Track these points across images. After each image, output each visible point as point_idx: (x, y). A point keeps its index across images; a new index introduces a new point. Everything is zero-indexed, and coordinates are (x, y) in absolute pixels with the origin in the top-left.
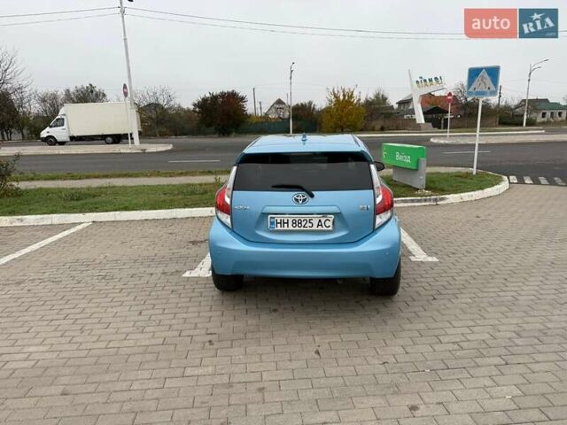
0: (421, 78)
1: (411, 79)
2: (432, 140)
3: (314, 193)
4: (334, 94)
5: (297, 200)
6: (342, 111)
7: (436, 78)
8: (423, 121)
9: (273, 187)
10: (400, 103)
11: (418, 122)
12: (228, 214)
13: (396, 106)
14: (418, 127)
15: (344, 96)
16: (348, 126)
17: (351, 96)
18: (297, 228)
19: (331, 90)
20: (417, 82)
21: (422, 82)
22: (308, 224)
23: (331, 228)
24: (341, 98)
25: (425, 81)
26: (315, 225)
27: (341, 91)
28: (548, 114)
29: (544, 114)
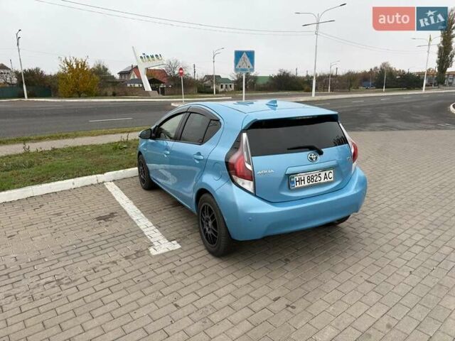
0: (144, 54)
1: (135, 54)
2: (173, 104)
3: (323, 150)
4: (67, 63)
5: (311, 158)
6: (78, 78)
7: (156, 55)
8: (150, 90)
9: (288, 149)
10: (121, 74)
11: (146, 90)
12: (252, 180)
13: (117, 77)
14: (147, 94)
15: (77, 65)
16: (85, 92)
17: (83, 66)
18: (311, 183)
19: (63, 59)
20: (141, 57)
21: (144, 57)
22: (319, 179)
23: (332, 179)
24: (75, 66)
25: (148, 57)
26: (323, 178)
27: (73, 61)
28: (224, 86)
29: (222, 86)
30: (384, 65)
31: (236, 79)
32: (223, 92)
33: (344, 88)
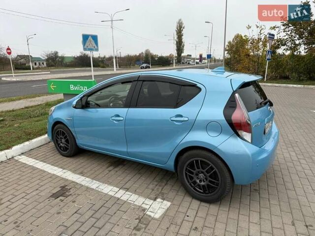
28: (37, 63)
29: (35, 63)
30: (147, 51)
31: (46, 58)
32: (37, 68)
33: (126, 66)
